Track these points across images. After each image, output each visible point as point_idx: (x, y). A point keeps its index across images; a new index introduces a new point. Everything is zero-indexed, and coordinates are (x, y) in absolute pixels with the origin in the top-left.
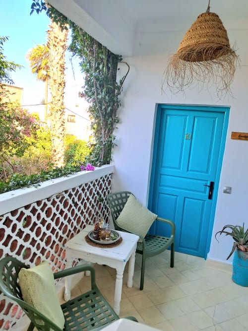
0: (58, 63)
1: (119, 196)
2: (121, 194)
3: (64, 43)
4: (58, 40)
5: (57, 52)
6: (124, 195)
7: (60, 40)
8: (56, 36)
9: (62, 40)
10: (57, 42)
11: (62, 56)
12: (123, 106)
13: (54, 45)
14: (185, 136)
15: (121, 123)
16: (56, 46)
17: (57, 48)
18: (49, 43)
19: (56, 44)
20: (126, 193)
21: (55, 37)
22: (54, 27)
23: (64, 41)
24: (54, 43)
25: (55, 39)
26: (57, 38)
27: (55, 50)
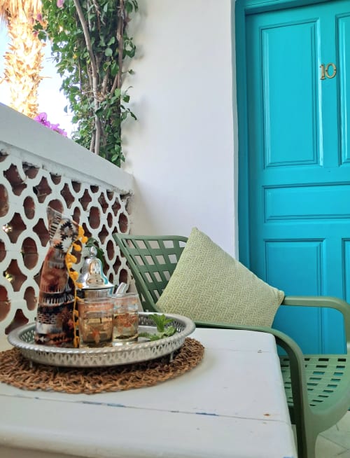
0: (24, 103)
1: (154, 245)
2: (160, 241)
3: (34, 71)
4: (24, 66)
5: (22, 86)
6: (169, 245)
7: (28, 66)
8: (19, 60)
9: (32, 66)
10: (22, 69)
11: (32, 92)
12: (145, 14)
13: (17, 74)
14: (320, 71)
15: (141, 57)
16: (20, 76)
17: (22, 80)
18: (7, 71)
19: (21, 72)
20: (176, 240)
21: (18, 62)
22: (16, 47)
23: (35, 68)
24: (17, 70)
25: (19, 64)
26: (22, 64)
27: (18, 82)
